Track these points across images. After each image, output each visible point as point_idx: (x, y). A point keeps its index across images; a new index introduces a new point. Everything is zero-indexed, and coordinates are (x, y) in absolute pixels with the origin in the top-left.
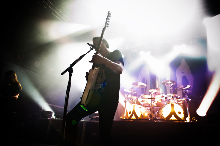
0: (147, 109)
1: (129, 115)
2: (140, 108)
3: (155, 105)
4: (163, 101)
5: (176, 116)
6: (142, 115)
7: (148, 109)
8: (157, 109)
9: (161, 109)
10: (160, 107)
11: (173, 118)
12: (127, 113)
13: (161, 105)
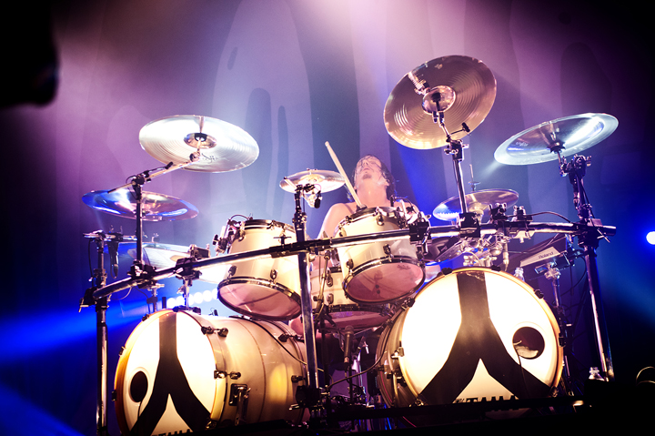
0: (277, 334)
1: (133, 408)
2: (223, 333)
3: (341, 298)
4: (396, 259)
5: (504, 369)
6: (237, 395)
7: (283, 338)
8: (357, 326)
9: (389, 324)
10: (382, 310)
11: (482, 385)
12: (115, 394)
13: (385, 295)
